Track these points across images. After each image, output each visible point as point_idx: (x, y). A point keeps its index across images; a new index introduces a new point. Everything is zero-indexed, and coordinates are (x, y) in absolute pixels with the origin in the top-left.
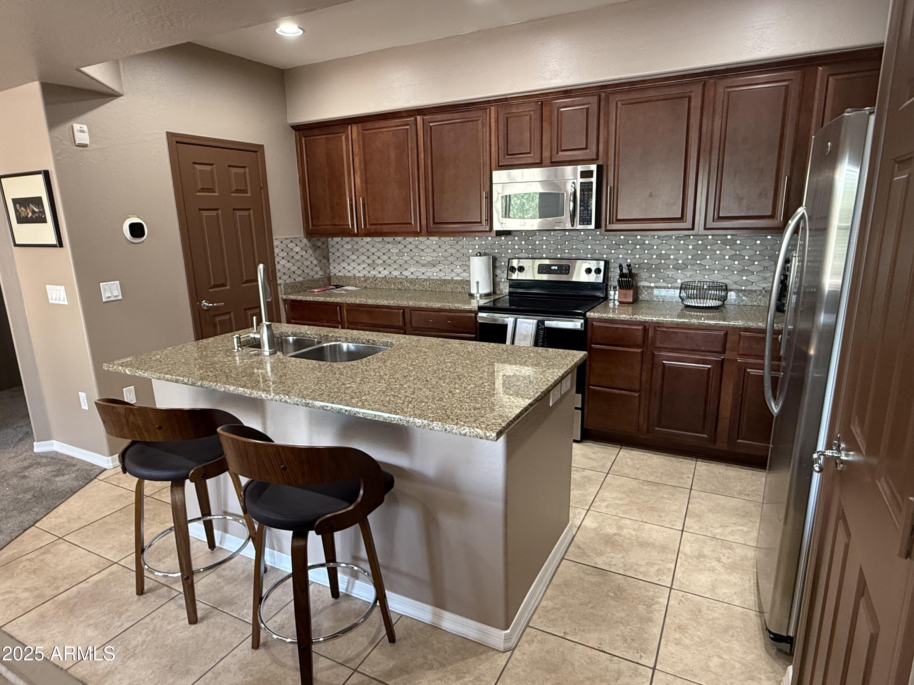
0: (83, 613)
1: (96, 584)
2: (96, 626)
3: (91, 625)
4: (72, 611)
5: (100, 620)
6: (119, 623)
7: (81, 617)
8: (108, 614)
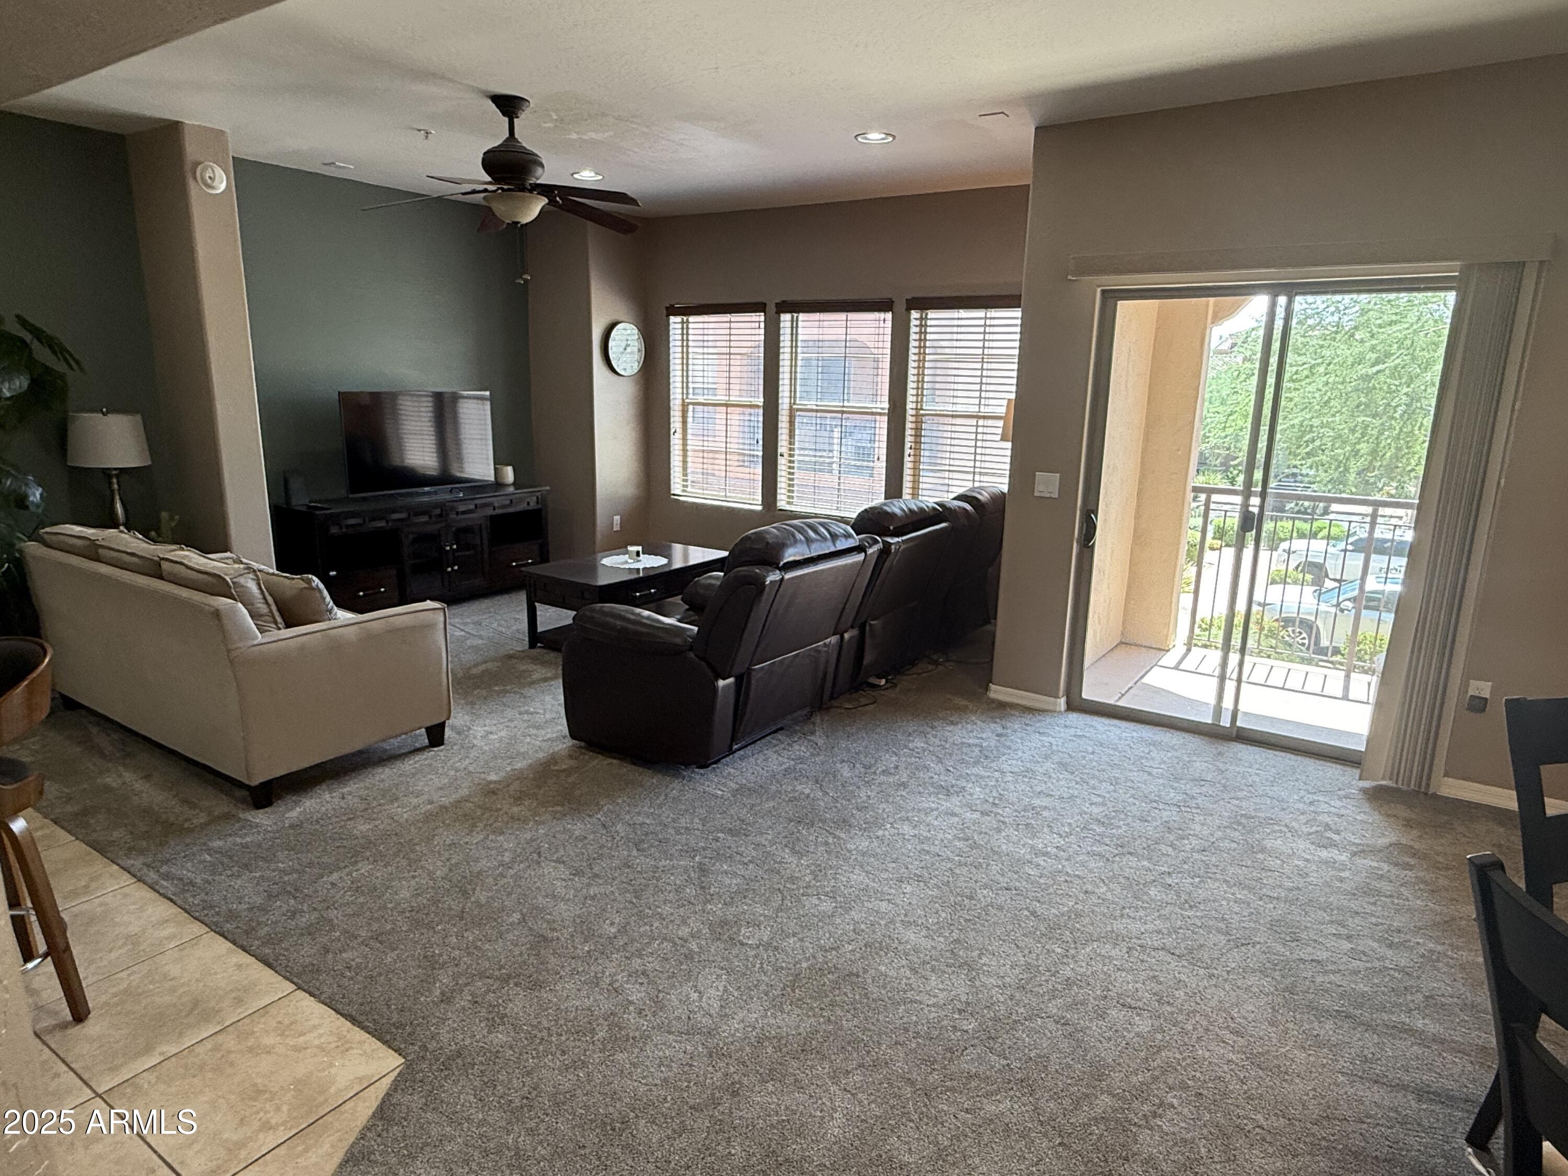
0: (180, 997)
1: (148, 1049)
2: (165, 976)
3: (171, 980)
4: (196, 1003)
5: (157, 985)
6: (132, 978)
7: (184, 992)
8: (144, 992)
